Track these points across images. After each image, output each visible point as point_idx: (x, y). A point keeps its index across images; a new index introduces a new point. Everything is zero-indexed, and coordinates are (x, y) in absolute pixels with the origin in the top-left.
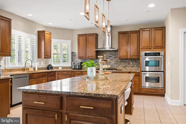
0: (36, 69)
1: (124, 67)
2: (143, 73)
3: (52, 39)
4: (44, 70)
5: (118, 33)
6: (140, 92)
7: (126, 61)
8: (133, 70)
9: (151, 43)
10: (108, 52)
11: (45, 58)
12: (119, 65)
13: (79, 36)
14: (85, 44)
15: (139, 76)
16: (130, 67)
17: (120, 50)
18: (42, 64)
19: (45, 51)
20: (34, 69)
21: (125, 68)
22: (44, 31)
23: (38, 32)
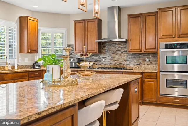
0: (16, 68)
1: (137, 65)
2: (162, 74)
3: (39, 28)
4: (29, 68)
5: (127, 16)
6: (158, 102)
7: (140, 56)
8: (149, 69)
9: (174, 29)
10: (116, 44)
11: (28, 52)
12: (130, 63)
13: (76, 22)
14: (84, 33)
15: (156, 78)
16: (146, 65)
17: (130, 40)
18: (25, 61)
19: (28, 44)
20: (13, 67)
21: (139, 66)
22: (27, 17)
23: (20, 18)
